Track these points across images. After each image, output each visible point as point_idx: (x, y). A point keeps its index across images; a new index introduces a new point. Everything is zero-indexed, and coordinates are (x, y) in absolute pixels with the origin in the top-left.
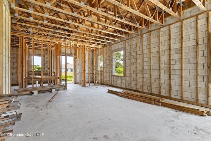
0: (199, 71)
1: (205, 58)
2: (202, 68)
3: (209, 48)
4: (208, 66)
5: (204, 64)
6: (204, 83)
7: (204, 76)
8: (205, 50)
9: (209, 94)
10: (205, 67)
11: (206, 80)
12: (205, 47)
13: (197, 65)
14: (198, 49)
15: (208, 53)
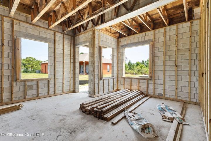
0: (4, 71)
1: (10, 59)
2: (7, 68)
3: (13, 51)
4: (12, 67)
5: (9, 65)
6: (9, 82)
7: (8, 76)
8: (10, 52)
9: (13, 91)
10: (10, 67)
11: (10, 79)
12: (10, 49)
13: (2, 65)
14: (3, 49)
15: (12, 55)
